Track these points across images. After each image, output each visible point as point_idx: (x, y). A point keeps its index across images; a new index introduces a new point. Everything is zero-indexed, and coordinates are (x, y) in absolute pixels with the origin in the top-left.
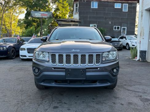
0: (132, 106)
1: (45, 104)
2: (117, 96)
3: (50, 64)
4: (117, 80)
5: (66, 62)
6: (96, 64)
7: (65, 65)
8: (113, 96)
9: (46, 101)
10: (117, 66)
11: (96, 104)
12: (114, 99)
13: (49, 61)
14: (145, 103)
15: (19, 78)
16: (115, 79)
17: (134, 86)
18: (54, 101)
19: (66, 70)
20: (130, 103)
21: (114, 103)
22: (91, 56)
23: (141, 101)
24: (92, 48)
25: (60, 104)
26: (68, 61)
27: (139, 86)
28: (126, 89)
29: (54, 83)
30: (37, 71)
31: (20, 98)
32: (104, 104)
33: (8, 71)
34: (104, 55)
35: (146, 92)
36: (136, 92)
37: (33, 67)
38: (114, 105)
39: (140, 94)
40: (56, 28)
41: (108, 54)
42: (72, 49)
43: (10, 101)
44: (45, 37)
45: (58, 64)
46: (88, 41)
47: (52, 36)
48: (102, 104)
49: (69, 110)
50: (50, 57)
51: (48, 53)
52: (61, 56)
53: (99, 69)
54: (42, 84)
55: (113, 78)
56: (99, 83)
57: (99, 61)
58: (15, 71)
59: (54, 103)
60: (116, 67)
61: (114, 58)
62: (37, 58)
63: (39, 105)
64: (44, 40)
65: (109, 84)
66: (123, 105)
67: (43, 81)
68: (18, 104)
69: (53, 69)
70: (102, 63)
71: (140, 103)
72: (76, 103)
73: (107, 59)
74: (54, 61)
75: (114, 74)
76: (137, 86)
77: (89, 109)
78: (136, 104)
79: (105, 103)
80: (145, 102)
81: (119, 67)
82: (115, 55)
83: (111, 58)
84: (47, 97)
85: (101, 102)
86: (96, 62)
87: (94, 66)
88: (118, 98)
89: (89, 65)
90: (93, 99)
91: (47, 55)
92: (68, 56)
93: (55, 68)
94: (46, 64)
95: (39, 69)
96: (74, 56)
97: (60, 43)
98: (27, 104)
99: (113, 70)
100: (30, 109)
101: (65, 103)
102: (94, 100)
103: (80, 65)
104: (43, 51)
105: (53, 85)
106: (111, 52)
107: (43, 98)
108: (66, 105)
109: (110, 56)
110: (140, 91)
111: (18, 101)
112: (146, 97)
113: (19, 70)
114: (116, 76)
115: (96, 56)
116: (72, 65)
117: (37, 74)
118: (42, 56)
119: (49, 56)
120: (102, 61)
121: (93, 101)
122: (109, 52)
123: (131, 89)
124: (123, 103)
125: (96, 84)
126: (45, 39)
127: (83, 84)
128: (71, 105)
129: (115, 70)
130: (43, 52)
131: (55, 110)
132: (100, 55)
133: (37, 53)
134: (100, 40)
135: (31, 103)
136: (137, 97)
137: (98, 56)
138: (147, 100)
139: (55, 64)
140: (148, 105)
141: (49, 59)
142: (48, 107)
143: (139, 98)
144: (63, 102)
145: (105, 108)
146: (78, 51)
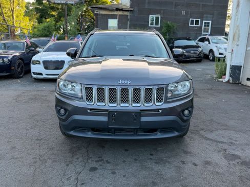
0: (210, 168)
1: (77, 163)
2: (189, 150)
3: (84, 104)
5: (110, 100)
6: (157, 104)
7: (107, 105)
8: (182, 150)
9: (78, 159)
10: (190, 105)
11: (156, 163)
12: (183, 155)
13: (82, 98)
14: (231, 162)
15: (33, 116)
16: (185, 126)
17: (216, 132)
18: (91, 158)
19: (110, 113)
20: (207, 163)
21: (183, 163)
22: (149, 91)
23: (225, 158)
25: (100, 163)
26: (112, 99)
27: (223, 131)
28: (202, 137)
29: (90, 133)
30: (62, 111)
31: (38, 153)
32: (167, 164)
33: (14, 101)
34: (169, 88)
35: (233, 142)
36: (219, 142)
38: (182, 166)
39: (225, 147)
41: (176, 86)
42: (119, 79)
43: (22, 158)
44: (73, 50)
45: (96, 104)
48: (165, 163)
49: (114, 173)
50: (84, 91)
52: (101, 91)
53: (160, 111)
54: (72, 133)
55: (183, 124)
56: (160, 132)
57: (162, 99)
58: (26, 102)
59: (90, 161)
60: (188, 108)
61: (186, 92)
62: (63, 91)
63: (68, 165)
64: (72, 54)
65: (176, 134)
67: (74, 129)
68: (35, 162)
69: (89, 111)
70: (166, 102)
71: (223, 162)
72: (124, 161)
74: (89, 97)
75: (185, 118)
76: (220, 132)
77: (144, 172)
78: (216, 163)
79: (169, 163)
80: (232, 160)
81: (192, 107)
82: (187, 88)
83: (180, 92)
84: (79, 150)
85: (162, 160)
86: (157, 100)
87: (154, 107)
88: (190, 153)
89: (145, 104)
90: (151, 155)
91: (78, 87)
92: (112, 91)
93: (91, 110)
96: (121, 91)
97: (100, 62)
99: (183, 111)
100: (54, 172)
101: (108, 162)
102: (152, 157)
103: (131, 106)
105: (90, 135)
106: (182, 83)
107: (73, 152)
108: (108, 165)
110: (225, 140)
111: (35, 158)
112: (233, 152)
113: (32, 99)
114: (187, 121)
115: (157, 91)
116: (119, 106)
117: (64, 117)
118: (70, 86)
120: (167, 98)
121: (151, 159)
122: (177, 83)
123: (211, 138)
124: (196, 163)
126: (73, 53)
127: (136, 134)
128: (117, 165)
129: (186, 112)
130: (72, 82)
131: (93, 173)
132: (163, 88)
133: (62, 82)
135: (55, 161)
136: (219, 151)
137: (160, 90)
138: (235, 157)
139: (92, 103)
140: (235, 166)
141: (82, 93)
142: (82, 168)
143: (223, 154)
144: (105, 160)
145: (168, 171)
146: (129, 82)
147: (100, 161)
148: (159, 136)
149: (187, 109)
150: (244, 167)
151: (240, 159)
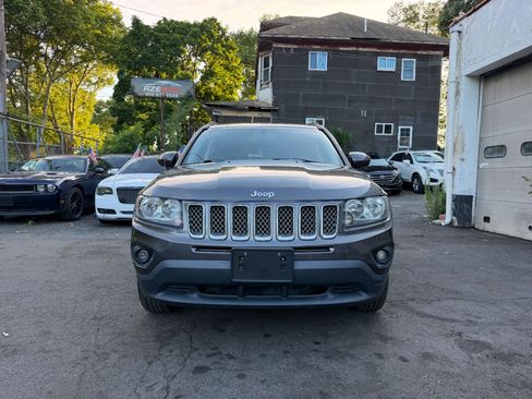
0: (432, 365)
1: (169, 358)
2: (389, 335)
3: (185, 236)
4: (387, 283)
5: (234, 229)
6: (325, 237)
7: (230, 238)
8: (377, 334)
9: (171, 351)
10: (386, 242)
11: (325, 357)
12: (379, 342)
13: (181, 227)
14: (474, 355)
15: (91, 280)
16: (380, 281)
17: (439, 303)
18: (197, 349)
19: (235, 254)
20: (427, 356)
21: (380, 356)
22: (308, 212)
23: (461, 348)
24: (312, 187)
25: (215, 359)
26: (240, 228)
27: (452, 302)
28: (413, 311)
29: (195, 295)
30: (144, 256)
31: (93, 341)
32: (348, 359)
34: (347, 210)
35: (475, 320)
36: (445, 319)
37: (133, 245)
38: (378, 362)
39: (459, 328)
40: (204, 127)
41: (359, 206)
42: (251, 190)
43: (60, 350)
44: (171, 155)
45: (208, 237)
46: (301, 165)
47: (192, 151)
48: (344, 358)
49: (242, 376)
50: (186, 215)
51: (180, 201)
52: (218, 212)
53: (332, 249)
54: (160, 296)
55: (377, 277)
56: (334, 293)
57: (335, 228)
58: (81, 257)
59: (195, 355)
60: (385, 246)
61: (378, 218)
62: (147, 218)
63: (150, 363)
64: (167, 162)
65: (364, 297)
66: (405, 361)
67: (164, 288)
68: (86, 358)
69: (193, 250)
70: (341, 233)
71: (458, 355)
72: (263, 356)
73: (357, 219)
74: (196, 226)
75: (380, 266)
76: (445, 303)
77: (303, 375)
78: (444, 357)
79: (352, 356)
80: (474, 351)
81: (392, 245)
82: (379, 209)
83: (367, 218)
84: (174, 336)
85: (339, 352)
86: (324, 228)
87: (319, 242)
88: (392, 339)
89: (302, 237)
90: (317, 343)
91: (176, 208)
92: (240, 212)
93: (198, 248)
94: (173, 237)
95: (150, 252)
96: (257, 212)
97: (216, 171)
98: (114, 357)
99: (375, 252)
100: (123, 375)
101: (231, 357)
102: (317, 347)
103: (274, 239)
104: (164, 196)
105: (194, 299)
106: (369, 200)
107: (162, 340)
108: (231, 361)
109: (366, 210)
110: (457, 317)
111: (86, 350)
112: (475, 337)
113: (92, 253)
114: (383, 272)
115: (325, 212)
116: (252, 239)
117: (144, 267)
118: (160, 209)
119: (182, 213)
120: (343, 226)
121: (315, 350)
122: (362, 199)
123: (430, 313)
124: (405, 356)
125: (325, 298)
126: (171, 159)
127: (287, 296)
128: (249, 362)
129: (381, 255)
130: (164, 199)
131: (200, 377)
132: (336, 207)
133: (146, 201)
134: (336, 164)
135: (125, 356)
136: (447, 336)
137: (330, 210)
138: (480, 346)
139: (201, 236)
140: (483, 362)
141: (182, 219)
142: (178, 368)
143: (456, 340)
144: (224, 353)
145: (351, 371)
146: (270, 195)
147: (215, 354)
148: (330, 299)
149: (381, 248)
150: (500, 364)
151: (492, 349)
